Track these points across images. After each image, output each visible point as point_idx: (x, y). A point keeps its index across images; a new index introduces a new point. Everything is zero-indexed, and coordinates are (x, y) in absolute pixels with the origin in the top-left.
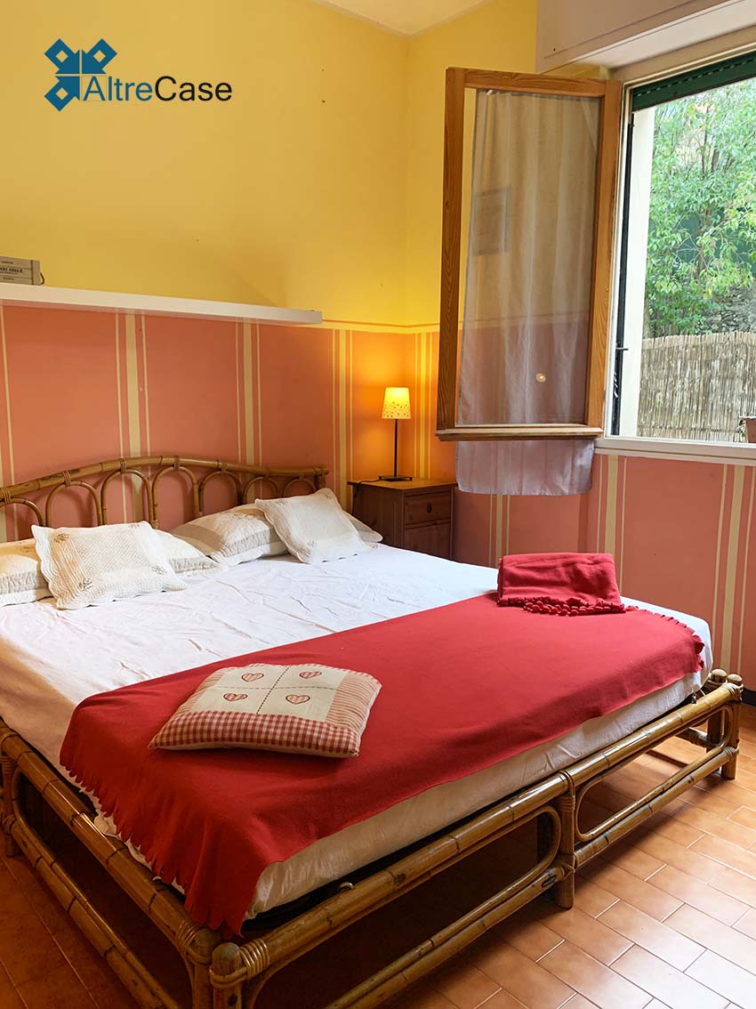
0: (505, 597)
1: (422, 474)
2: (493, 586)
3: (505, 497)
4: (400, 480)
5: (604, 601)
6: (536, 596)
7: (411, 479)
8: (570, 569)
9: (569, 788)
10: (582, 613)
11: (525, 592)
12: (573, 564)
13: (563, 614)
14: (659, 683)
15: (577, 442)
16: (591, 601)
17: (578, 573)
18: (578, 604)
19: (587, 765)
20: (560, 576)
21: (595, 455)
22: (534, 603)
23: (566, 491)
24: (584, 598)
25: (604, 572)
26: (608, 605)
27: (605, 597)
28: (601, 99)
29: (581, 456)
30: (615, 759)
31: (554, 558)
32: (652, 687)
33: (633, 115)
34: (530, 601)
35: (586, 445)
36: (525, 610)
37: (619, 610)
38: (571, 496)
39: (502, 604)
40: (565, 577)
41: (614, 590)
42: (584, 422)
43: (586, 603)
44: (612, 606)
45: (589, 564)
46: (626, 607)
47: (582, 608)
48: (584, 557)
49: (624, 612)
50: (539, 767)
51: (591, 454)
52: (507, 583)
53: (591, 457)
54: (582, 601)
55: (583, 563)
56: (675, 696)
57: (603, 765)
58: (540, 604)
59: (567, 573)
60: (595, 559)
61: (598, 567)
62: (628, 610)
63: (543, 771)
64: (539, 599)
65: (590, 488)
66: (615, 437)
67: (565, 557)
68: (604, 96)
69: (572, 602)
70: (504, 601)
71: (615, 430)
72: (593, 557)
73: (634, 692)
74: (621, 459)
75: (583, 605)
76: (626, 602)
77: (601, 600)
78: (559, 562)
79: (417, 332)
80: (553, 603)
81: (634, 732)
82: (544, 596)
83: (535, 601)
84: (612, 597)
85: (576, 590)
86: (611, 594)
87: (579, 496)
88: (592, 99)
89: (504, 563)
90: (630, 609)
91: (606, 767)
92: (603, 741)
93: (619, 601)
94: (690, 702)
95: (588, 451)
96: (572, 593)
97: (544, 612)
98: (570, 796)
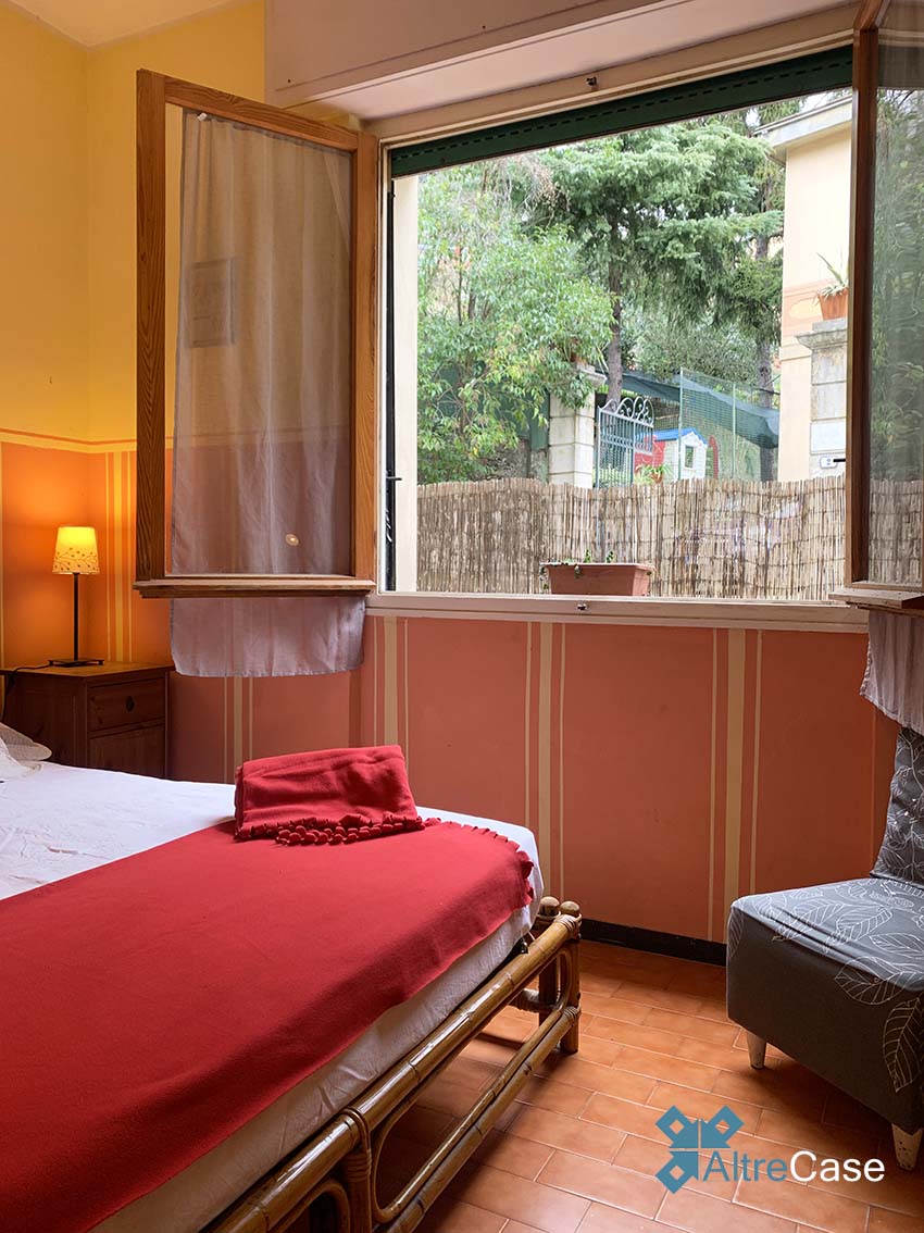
0: (247, 826)
1: (120, 656)
2: (229, 810)
3: (245, 681)
4: (83, 664)
5: (394, 816)
6: (295, 818)
7: (101, 663)
8: (344, 772)
9: (361, 1137)
10: (364, 837)
11: (278, 814)
12: (348, 764)
13: (336, 842)
14: (481, 931)
15: (343, 600)
16: (375, 816)
17: (355, 777)
18: (357, 823)
19: (386, 1088)
20: (328, 784)
21: (367, 618)
22: (293, 830)
23: (332, 667)
24: (365, 814)
25: (391, 773)
26: (399, 821)
27: (395, 809)
28: (353, 153)
29: (349, 619)
30: (428, 1066)
31: (319, 759)
32: (471, 938)
33: (393, 182)
34: (286, 827)
35: (355, 603)
36: (278, 842)
37: (415, 826)
38: (339, 674)
39: (242, 837)
40: (336, 785)
41: (407, 798)
42: (351, 573)
43: (368, 821)
44: (405, 822)
45: (370, 763)
46: (424, 820)
47: (363, 830)
48: (362, 753)
49: (423, 828)
50: (310, 1112)
51: (362, 616)
52: (249, 803)
53: (362, 620)
54: (363, 818)
55: (361, 761)
56: (500, 948)
57: (410, 1082)
58: (300, 831)
59: (340, 778)
60: (378, 754)
61: (383, 766)
62: (427, 825)
63: (317, 1118)
64: (299, 823)
65: (362, 662)
66: (391, 593)
67: (336, 755)
68: (356, 151)
69: (349, 822)
70: (246, 832)
71: (391, 585)
72: (374, 752)
73: (448, 952)
74: (400, 621)
75: (365, 824)
76: (424, 813)
77: (389, 814)
78: (327, 764)
79: (107, 451)
80: (321, 826)
81: (450, 1015)
82: (306, 817)
83: (292, 826)
84: (404, 808)
85: (353, 803)
86: (403, 803)
87: (349, 674)
88: (341, 151)
89: (245, 773)
90: (430, 823)
91: (416, 1084)
92: (409, 1040)
93: (414, 813)
94: (520, 953)
95: (358, 611)
96: (348, 808)
97: (308, 842)
98: (363, 1151)
